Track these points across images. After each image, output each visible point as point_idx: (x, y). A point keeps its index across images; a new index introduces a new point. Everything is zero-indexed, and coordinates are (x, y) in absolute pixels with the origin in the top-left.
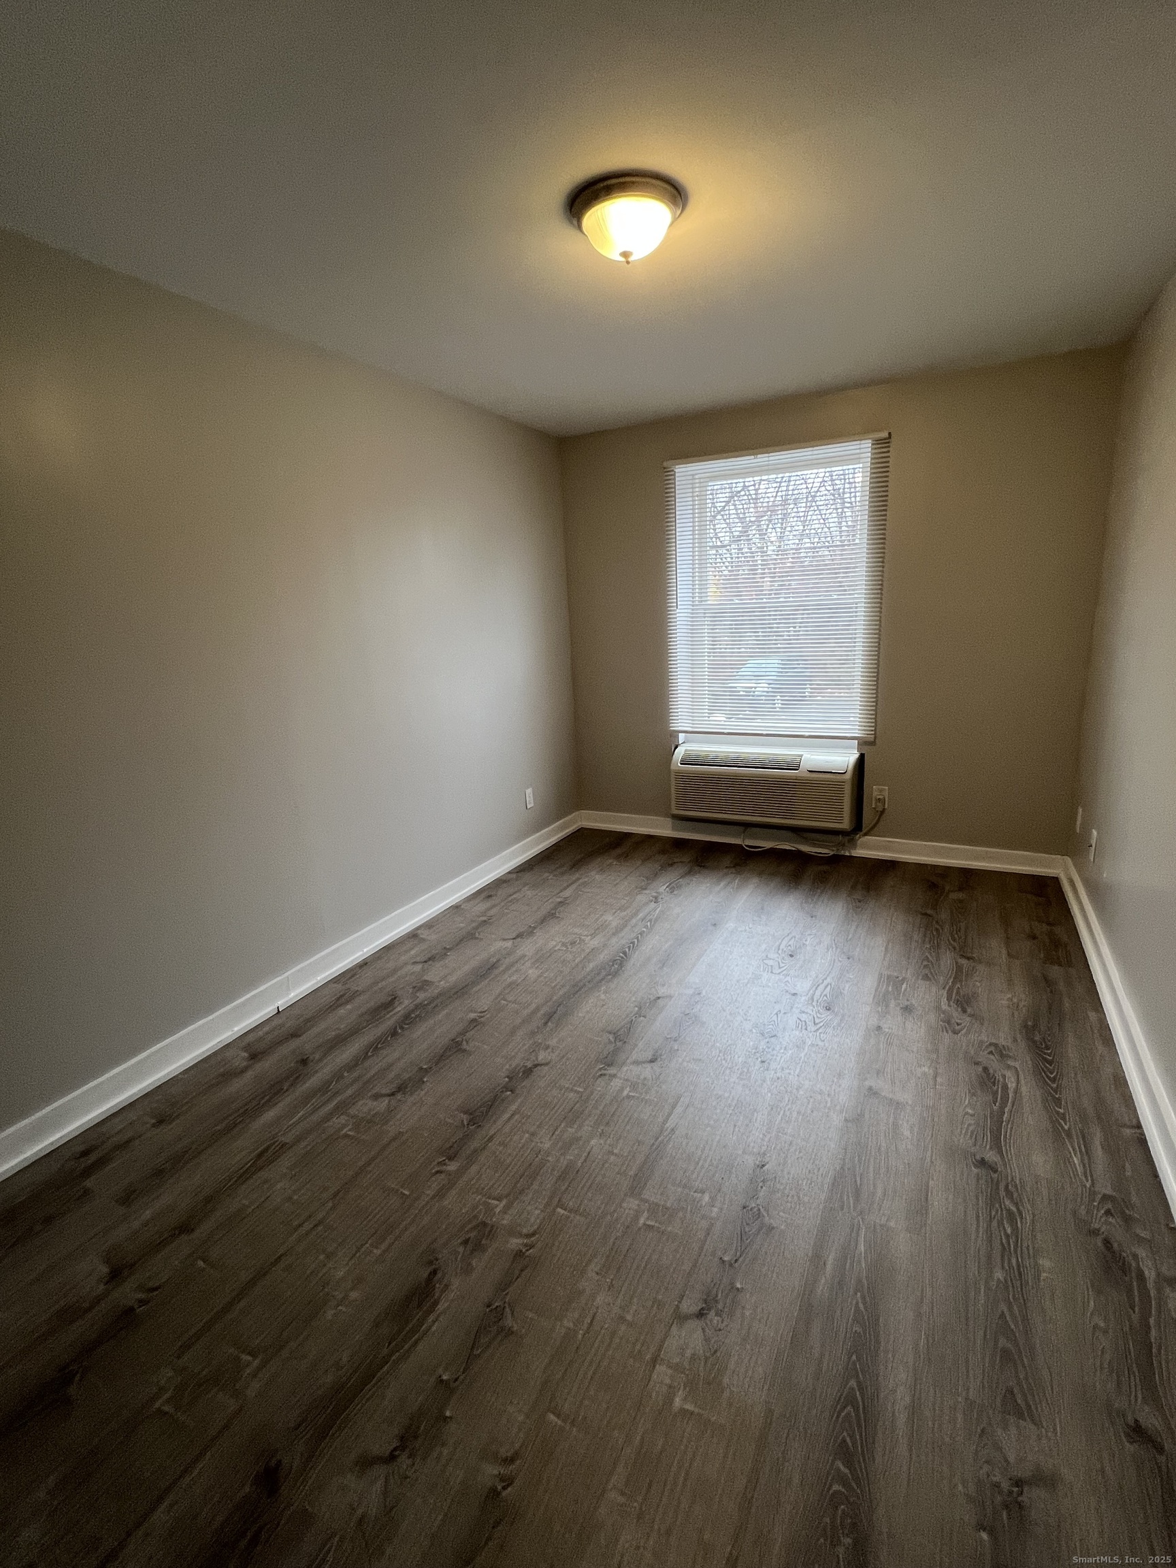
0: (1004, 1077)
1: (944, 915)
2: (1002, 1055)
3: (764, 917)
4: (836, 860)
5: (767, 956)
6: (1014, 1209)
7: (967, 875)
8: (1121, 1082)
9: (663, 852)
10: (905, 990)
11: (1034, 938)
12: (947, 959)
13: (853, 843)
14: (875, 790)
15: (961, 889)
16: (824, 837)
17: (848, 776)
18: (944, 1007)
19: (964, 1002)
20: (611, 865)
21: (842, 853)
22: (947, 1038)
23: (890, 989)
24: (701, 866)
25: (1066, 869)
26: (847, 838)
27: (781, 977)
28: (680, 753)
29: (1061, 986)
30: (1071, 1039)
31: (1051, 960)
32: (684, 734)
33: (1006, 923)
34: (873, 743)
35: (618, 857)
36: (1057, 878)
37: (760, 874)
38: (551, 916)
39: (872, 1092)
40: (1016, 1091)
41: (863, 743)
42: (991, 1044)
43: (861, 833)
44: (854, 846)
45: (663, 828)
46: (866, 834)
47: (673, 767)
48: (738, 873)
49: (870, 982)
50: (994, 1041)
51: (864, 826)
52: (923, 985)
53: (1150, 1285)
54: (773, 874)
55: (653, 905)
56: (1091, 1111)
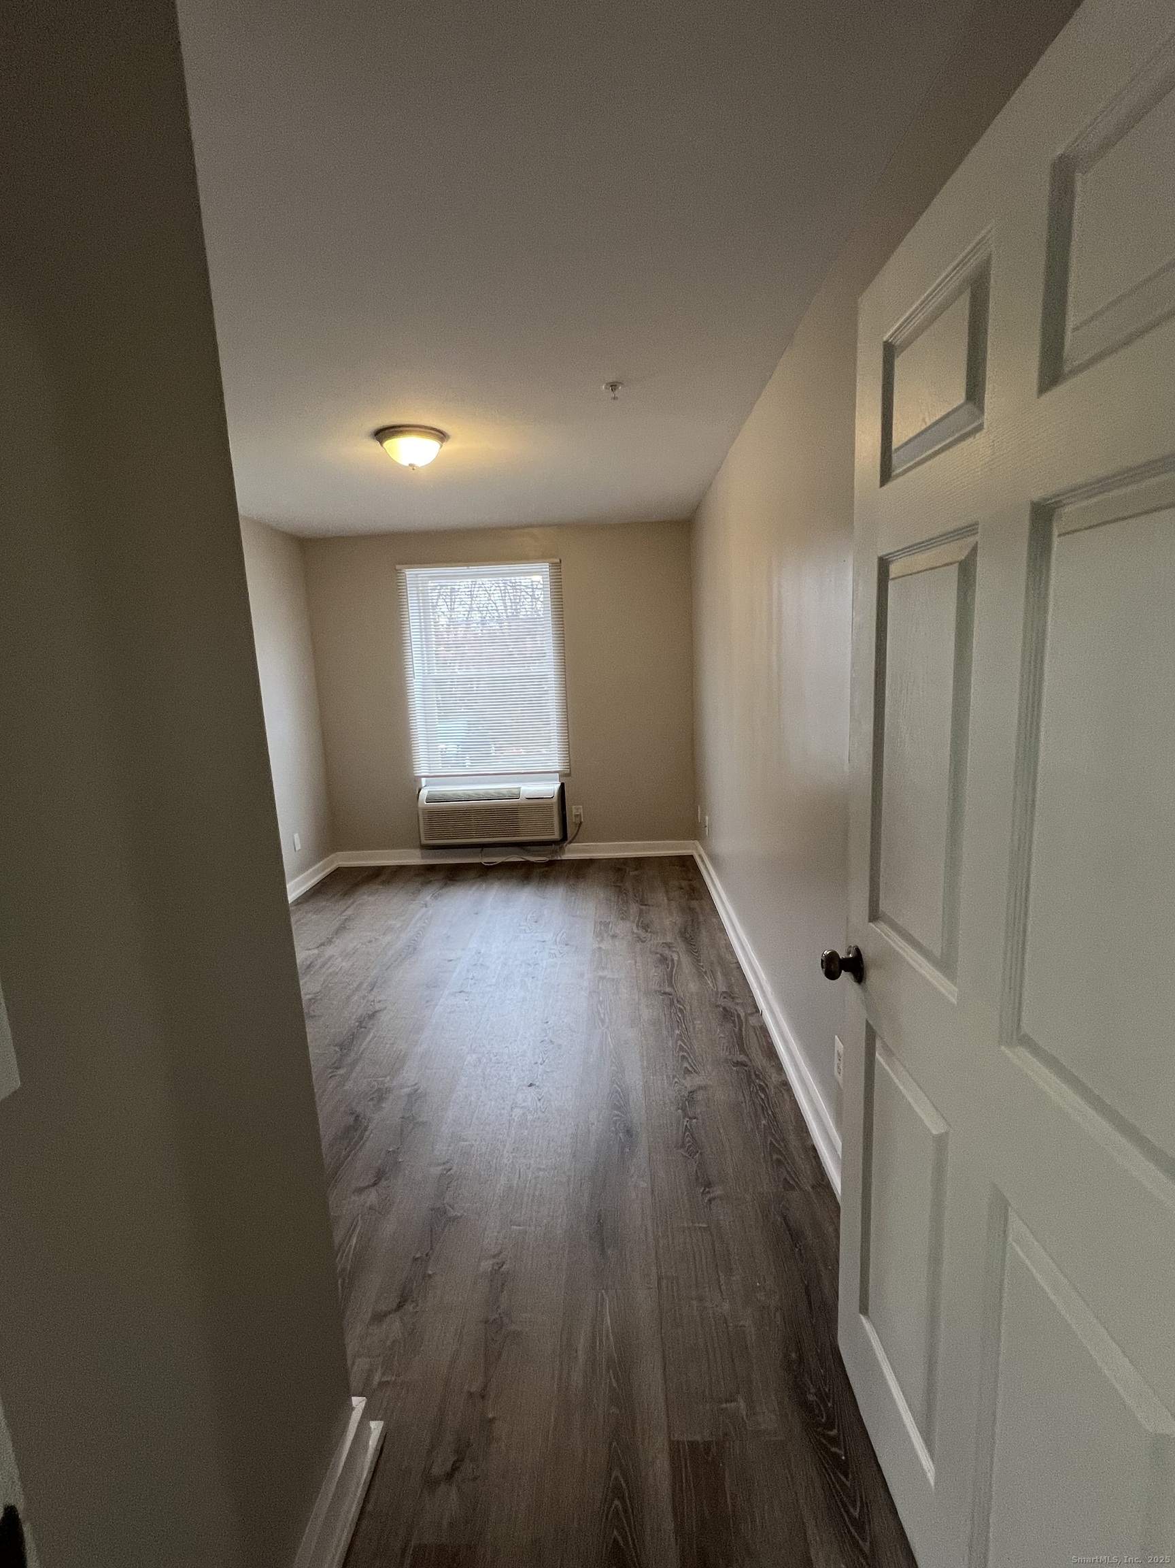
0: (671, 956)
1: (628, 885)
2: (670, 947)
3: (511, 904)
4: (550, 864)
5: (520, 925)
6: (681, 1007)
7: (639, 862)
8: (729, 946)
9: (417, 875)
10: (612, 927)
11: (681, 888)
12: (634, 908)
13: (562, 850)
14: (573, 809)
15: (636, 869)
16: (542, 848)
17: (555, 800)
18: (635, 931)
19: (645, 927)
20: (377, 890)
21: (555, 858)
22: (639, 945)
23: (602, 928)
24: (452, 880)
25: (696, 848)
26: (558, 847)
27: (532, 934)
28: (424, 793)
29: (698, 910)
30: (704, 932)
31: (691, 898)
32: (425, 779)
33: (665, 883)
34: (569, 775)
35: (383, 883)
36: (692, 856)
37: (500, 879)
38: (341, 929)
39: (602, 978)
40: (679, 961)
41: (563, 775)
42: (663, 943)
43: (567, 842)
44: (564, 853)
45: (414, 858)
46: (570, 842)
47: (420, 805)
48: (484, 881)
49: (590, 927)
50: (664, 941)
51: (568, 835)
52: (622, 924)
53: (742, 1018)
54: (510, 878)
55: (424, 910)
56: (715, 962)
